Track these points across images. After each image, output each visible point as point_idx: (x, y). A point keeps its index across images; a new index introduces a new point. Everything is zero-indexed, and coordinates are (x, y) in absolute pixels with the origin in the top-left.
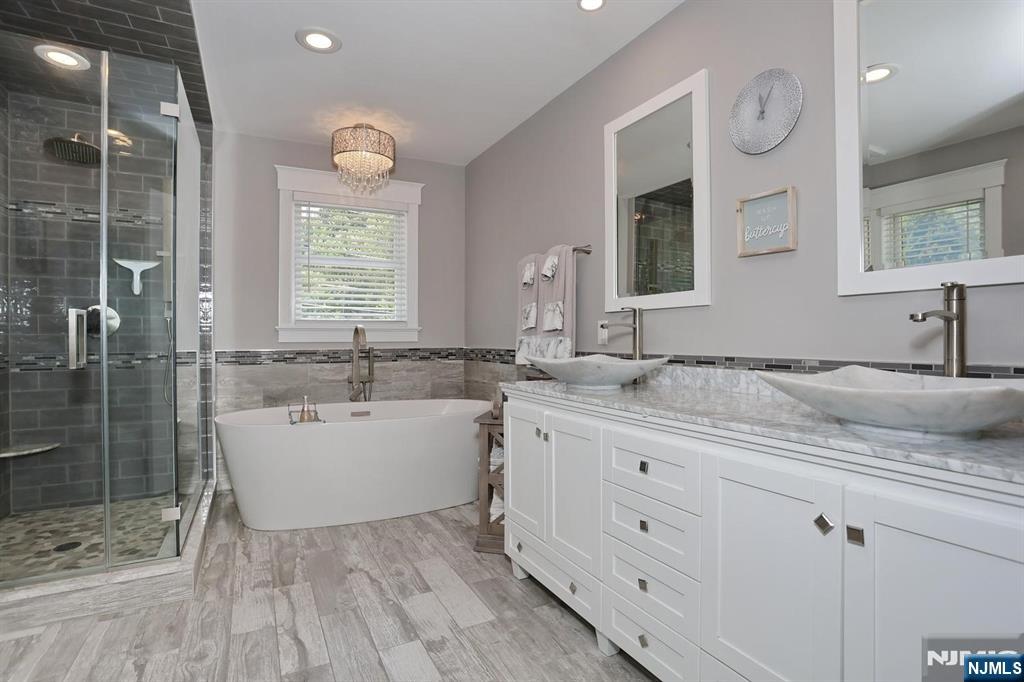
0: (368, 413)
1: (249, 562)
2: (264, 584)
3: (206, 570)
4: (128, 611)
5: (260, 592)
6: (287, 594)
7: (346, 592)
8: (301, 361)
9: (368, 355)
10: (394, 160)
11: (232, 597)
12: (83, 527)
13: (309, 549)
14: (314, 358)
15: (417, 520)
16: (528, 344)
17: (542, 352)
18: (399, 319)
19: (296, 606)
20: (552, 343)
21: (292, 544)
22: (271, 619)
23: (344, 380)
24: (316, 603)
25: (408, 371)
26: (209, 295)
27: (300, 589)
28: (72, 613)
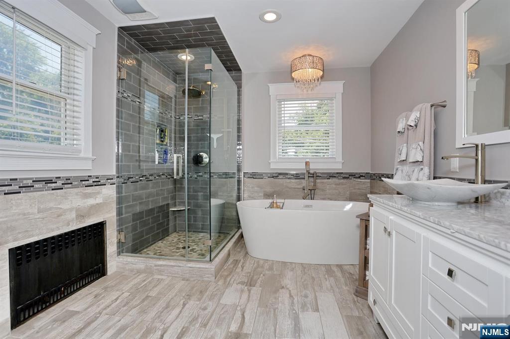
0: (311, 206)
1: (242, 271)
2: (242, 283)
3: (225, 270)
4: (192, 279)
5: (240, 286)
6: (249, 291)
7: (275, 298)
8: (280, 177)
9: (314, 176)
10: (323, 71)
11: (227, 285)
12: (193, 241)
13: (269, 271)
14: (287, 176)
15: (328, 269)
16: (402, 171)
17: (409, 176)
18: (332, 157)
19: (250, 299)
20: (416, 170)
21: (262, 267)
22: (238, 301)
23: (301, 188)
24: (259, 300)
25: (335, 185)
26: (241, 147)
27: (256, 291)
28: (175, 274)
